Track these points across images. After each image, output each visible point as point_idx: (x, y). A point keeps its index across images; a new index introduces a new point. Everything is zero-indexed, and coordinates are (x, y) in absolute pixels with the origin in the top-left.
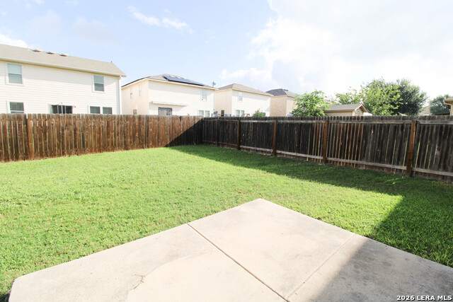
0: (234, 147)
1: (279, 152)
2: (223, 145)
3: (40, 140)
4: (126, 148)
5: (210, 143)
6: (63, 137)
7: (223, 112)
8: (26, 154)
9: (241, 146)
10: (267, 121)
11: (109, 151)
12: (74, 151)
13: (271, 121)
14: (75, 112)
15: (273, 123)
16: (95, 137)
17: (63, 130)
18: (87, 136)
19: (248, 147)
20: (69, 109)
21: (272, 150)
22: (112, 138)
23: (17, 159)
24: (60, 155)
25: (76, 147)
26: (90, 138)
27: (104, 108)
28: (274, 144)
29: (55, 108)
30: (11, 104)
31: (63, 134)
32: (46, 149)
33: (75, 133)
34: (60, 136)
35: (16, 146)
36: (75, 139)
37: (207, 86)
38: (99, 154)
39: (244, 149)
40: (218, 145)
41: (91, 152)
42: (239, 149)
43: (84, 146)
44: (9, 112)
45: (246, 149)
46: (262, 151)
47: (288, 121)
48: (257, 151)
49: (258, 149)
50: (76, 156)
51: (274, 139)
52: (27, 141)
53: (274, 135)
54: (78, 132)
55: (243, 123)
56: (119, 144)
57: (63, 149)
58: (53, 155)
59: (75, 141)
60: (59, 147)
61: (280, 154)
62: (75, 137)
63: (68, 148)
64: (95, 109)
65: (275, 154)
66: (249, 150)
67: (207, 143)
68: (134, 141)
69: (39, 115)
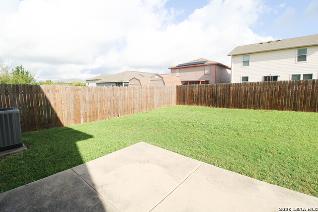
3: (235, 98)
4: (295, 109)
6: (247, 97)
8: (228, 105)
11: (278, 109)
12: (252, 107)
14: (279, 79)
16: (268, 98)
17: (247, 93)
18: (262, 97)
20: (275, 78)
22: (282, 99)
23: (224, 107)
24: (244, 108)
25: (254, 103)
26: (265, 99)
27: (304, 75)
29: (266, 78)
30: (243, 77)
31: (247, 95)
32: (237, 104)
33: (255, 95)
34: (246, 96)
35: (224, 100)
36: (254, 99)
38: (270, 111)
41: (264, 108)
43: (259, 104)
44: (241, 82)
50: (253, 110)
52: (229, 98)
54: (256, 94)
56: (288, 106)
57: (246, 104)
58: (240, 107)
59: (254, 100)
60: (244, 103)
62: (254, 97)
63: (249, 104)
64: (296, 76)
68: (304, 104)
69: (236, 83)
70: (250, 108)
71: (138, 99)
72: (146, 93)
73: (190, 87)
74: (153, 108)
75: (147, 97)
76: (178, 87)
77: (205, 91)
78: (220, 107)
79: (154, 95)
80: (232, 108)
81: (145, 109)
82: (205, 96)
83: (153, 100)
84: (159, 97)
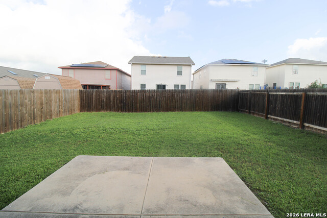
0: (262, 116)
1: (306, 125)
2: (254, 114)
3: (142, 103)
5: (244, 111)
6: (151, 102)
7: (275, 84)
9: (269, 116)
10: (295, 94)
13: (299, 93)
14: (166, 88)
15: (301, 95)
16: (165, 102)
17: (151, 98)
19: (275, 117)
20: (164, 86)
21: (299, 123)
22: (174, 103)
25: (156, 107)
26: (163, 103)
27: (181, 85)
28: (301, 117)
29: (158, 86)
30: (141, 85)
31: (151, 100)
32: (143, 108)
33: (156, 100)
35: (133, 105)
37: (259, 64)
39: (271, 118)
40: (250, 113)
42: (267, 118)
43: (160, 107)
45: (274, 119)
46: (289, 123)
47: (319, 94)
48: (284, 121)
49: (285, 120)
51: (302, 111)
52: (137, 103)
53: (302, 108)
55: (272, 95)
56: (177, 108)
58: (146, 111)
60: (149, 107)
61: (308, 127)
63: (152, 108)
64: (177, 86)
65: (303, 127)
66: (276, 120)
67: (241, 111)
70: (153, 111)
71: (28, 107)
72: (41, 98)
73: (96, 92)
74: (51, 117)
75: (42, 104)
76: (81, 91)
77: (114, 96)
78: (129, 112)
79: (51, 101)
80: (139, 112)
81: (39, 119)
82: (114, 102)
83: (51, 107)
84: (58, 103)
